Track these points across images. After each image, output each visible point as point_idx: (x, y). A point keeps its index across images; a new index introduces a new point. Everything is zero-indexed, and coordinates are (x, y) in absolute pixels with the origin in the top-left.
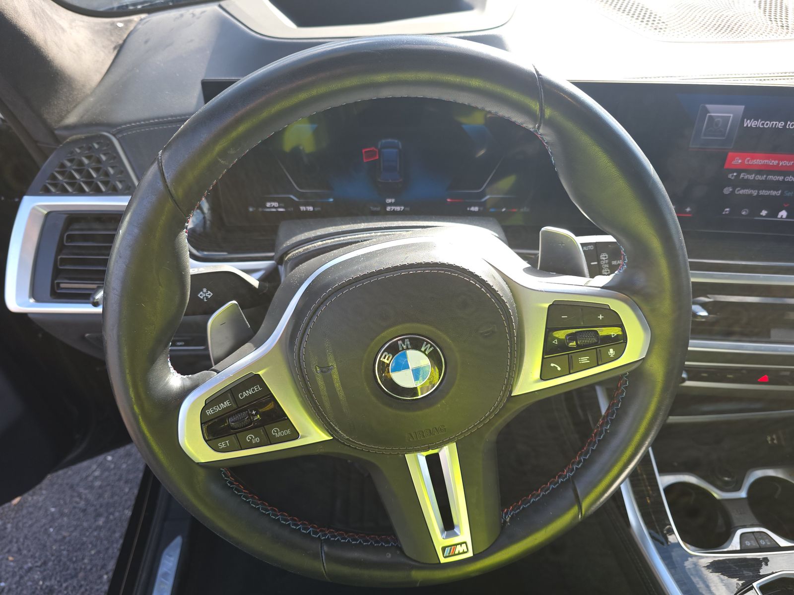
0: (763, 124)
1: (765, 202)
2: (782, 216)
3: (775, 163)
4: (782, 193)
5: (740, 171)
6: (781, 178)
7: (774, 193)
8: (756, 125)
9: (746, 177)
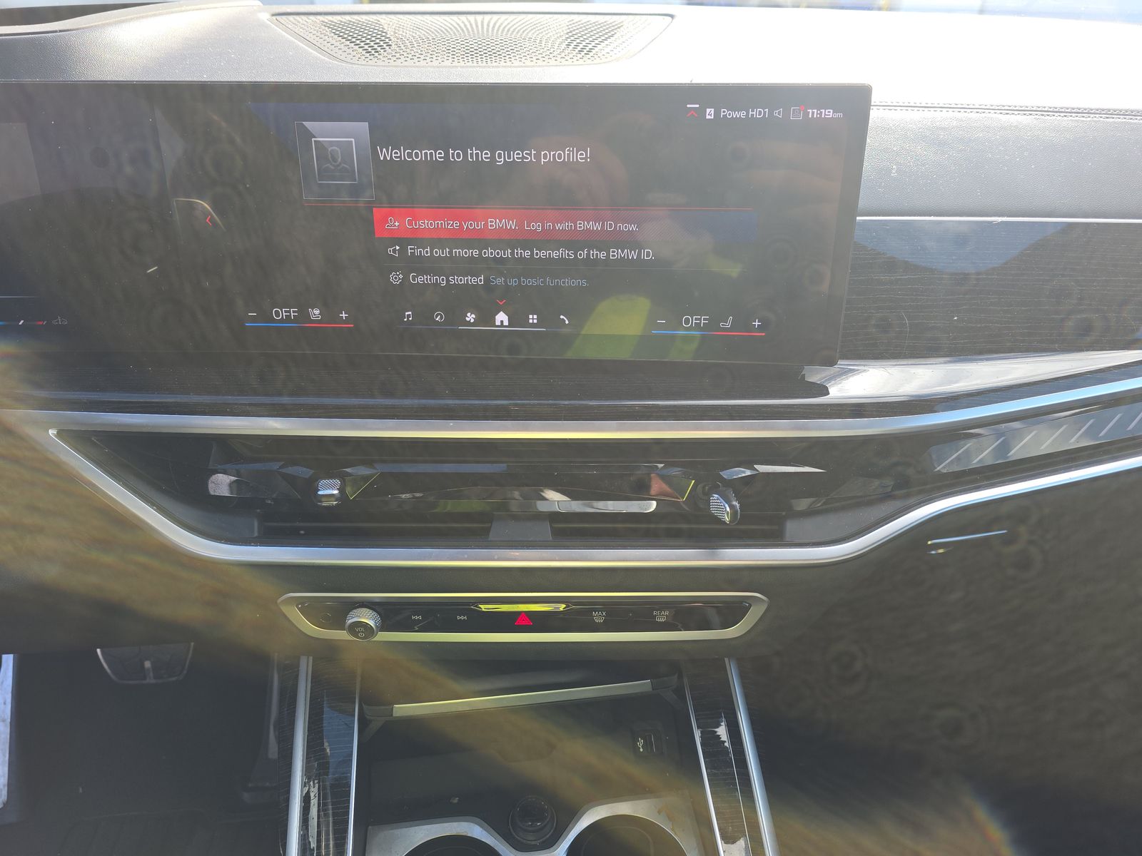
0: (410, 155)
1: (465, 298)
2: (502, 322)
3: (456, 224)
4: (487, 280)
5: (403, 242)
6: (476, 253)
7: (473, 280)
8: (400, 157)
9: (417, 252)
